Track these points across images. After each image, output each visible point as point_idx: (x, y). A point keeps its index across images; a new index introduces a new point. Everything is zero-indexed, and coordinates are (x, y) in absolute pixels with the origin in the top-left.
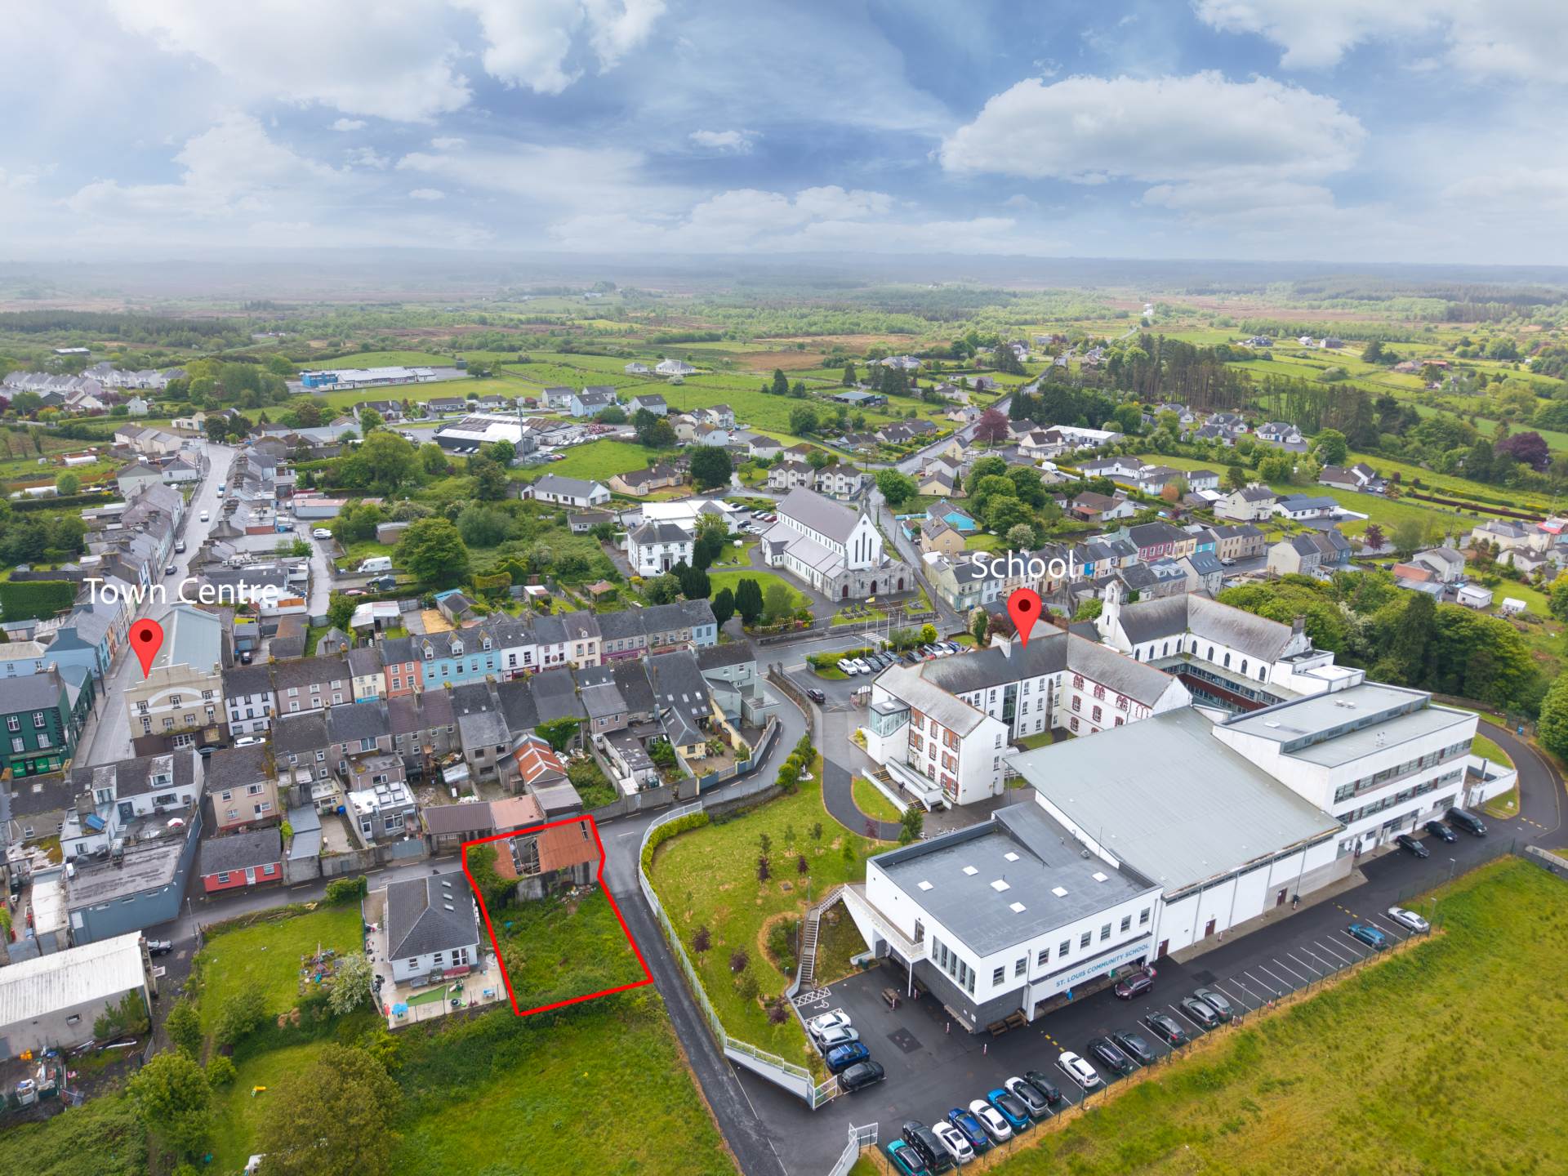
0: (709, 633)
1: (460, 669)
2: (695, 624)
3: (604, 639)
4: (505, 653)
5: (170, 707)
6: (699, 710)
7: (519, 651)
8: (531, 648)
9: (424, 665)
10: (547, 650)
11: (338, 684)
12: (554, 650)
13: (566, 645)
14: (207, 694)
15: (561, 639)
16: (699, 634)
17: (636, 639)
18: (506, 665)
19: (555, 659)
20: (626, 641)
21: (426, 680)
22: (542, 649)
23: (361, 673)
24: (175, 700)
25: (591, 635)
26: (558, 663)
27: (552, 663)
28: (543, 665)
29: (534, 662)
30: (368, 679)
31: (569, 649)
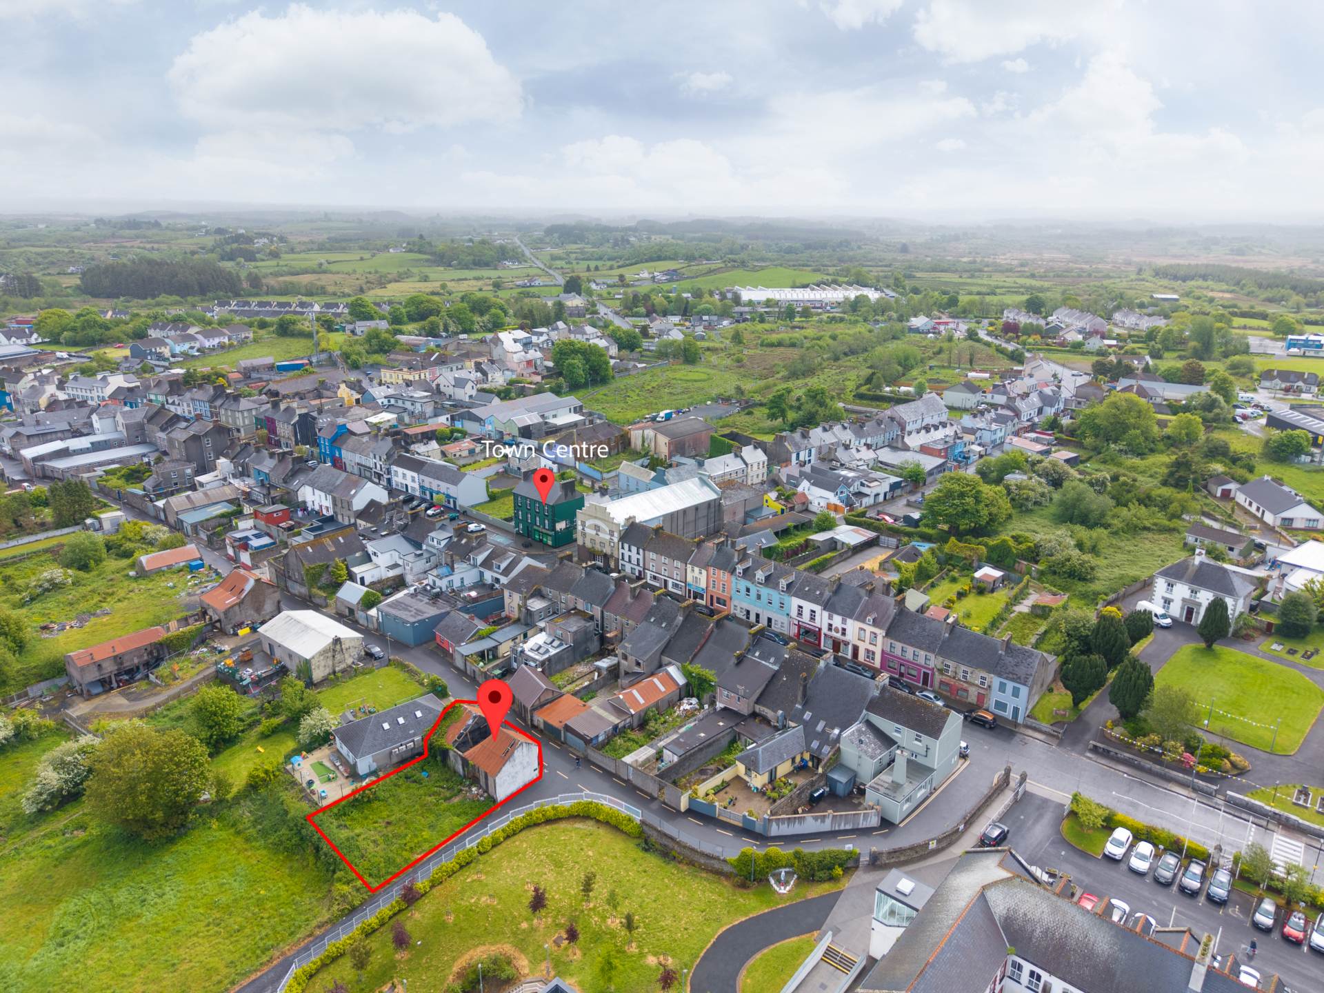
0: (1016, 693)
1: (759, 597)
2: (1000, 675)
3: (888, 635)
4: (796, 602)
5: (594, 532)
6: (820, 747)
7: (808, 606)
8: (817, 608)
9: (733, 579)
10: (830, 617)
11: (677, 564)
12: (837, 621)
13: (849, 621)
14: (611, 533)
15: (847, 614)
16: (1002, 688)
17: (922, 653)
18: (794, 613)
19: (837, 630)
20: (910, 650)
21: (733, 591)
22: (826, 614)
23: (694, 564)
24: (597, 528)
25: (875, 623)
26: (839, 635)
27: (833, 634)
28: (825, 630)
29: (817, 623)
30: (697, 569)
31: (852, 626)
